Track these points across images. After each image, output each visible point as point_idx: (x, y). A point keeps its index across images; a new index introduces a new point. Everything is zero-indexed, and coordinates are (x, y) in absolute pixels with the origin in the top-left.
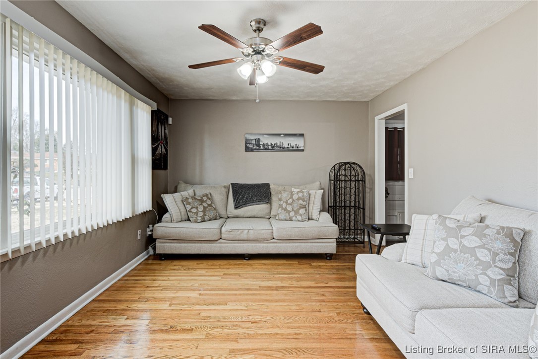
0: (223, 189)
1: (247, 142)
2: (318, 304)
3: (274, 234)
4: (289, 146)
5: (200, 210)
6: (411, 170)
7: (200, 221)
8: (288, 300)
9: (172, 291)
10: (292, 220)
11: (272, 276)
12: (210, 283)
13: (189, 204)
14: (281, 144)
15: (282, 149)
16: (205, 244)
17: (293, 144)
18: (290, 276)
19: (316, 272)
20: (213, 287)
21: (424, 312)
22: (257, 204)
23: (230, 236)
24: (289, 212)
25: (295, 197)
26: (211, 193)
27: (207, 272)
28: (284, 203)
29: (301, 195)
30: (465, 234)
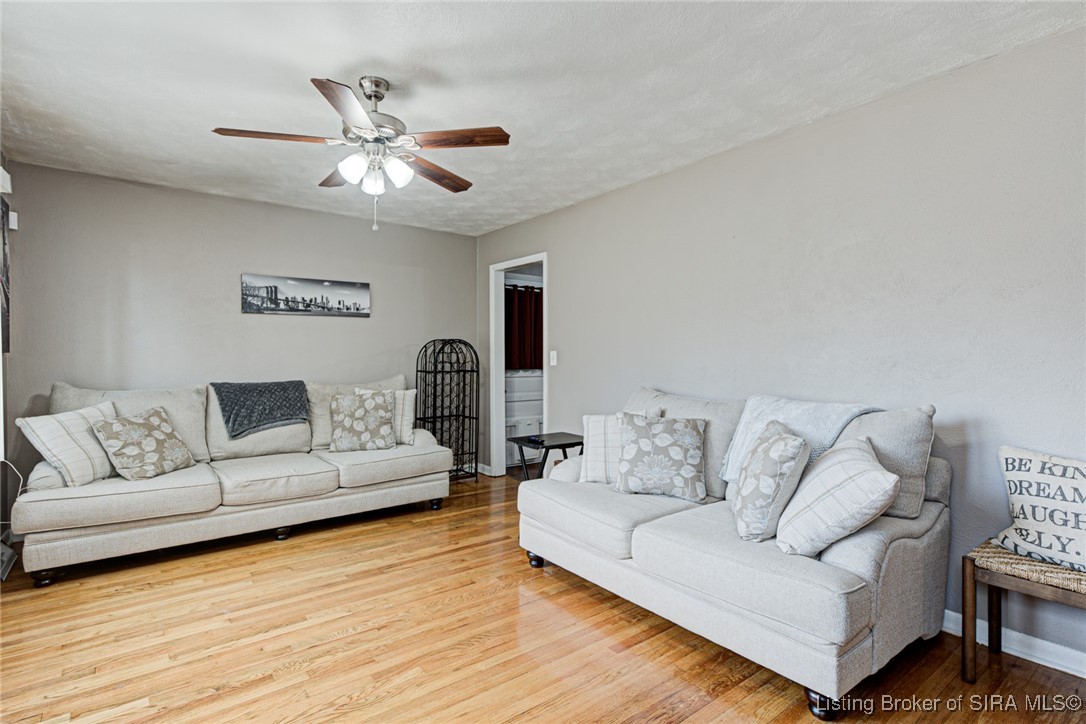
0: (195, 396)
1: (246, 293)
2: (464, 574)
3: (341, 478)
4: (341, 306)
5: (148, 449)
6: (554, 354)
7: (152, 473)
8: (412, 581)
9: (150, 635)
10: (365, 450)
11: (357, 554)
12: (235, 595)
13: (116, 436)
14: (325, 300)
15: (326, 310)
16: (180, 524)
17: (349, 302)
18: (389, 547)
19: (429, 532)
20: (248, 602)
21: (642, 527)
22: (283, 425)
23: (247, 496)
24: (359, 434)
25: (369, 404)
26: (165, 407)
27: (205, 580)
28: (347, 418)
29: (380, 400)
30: (656, 432)
